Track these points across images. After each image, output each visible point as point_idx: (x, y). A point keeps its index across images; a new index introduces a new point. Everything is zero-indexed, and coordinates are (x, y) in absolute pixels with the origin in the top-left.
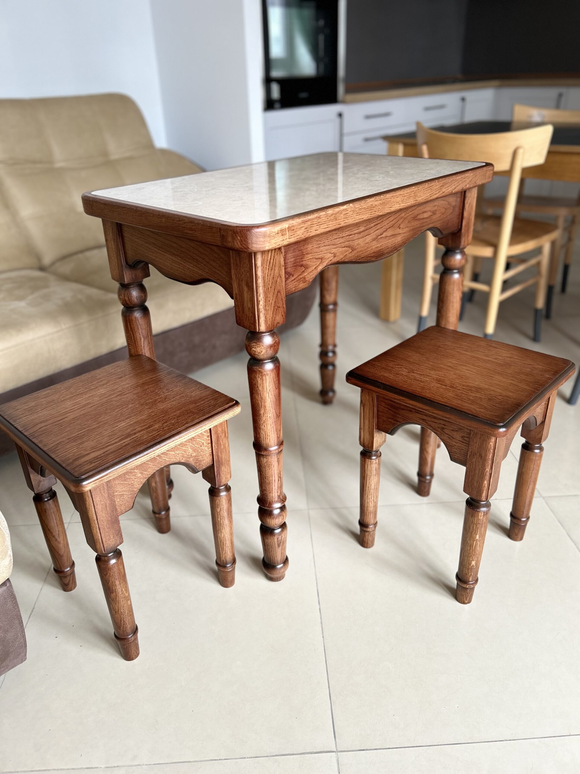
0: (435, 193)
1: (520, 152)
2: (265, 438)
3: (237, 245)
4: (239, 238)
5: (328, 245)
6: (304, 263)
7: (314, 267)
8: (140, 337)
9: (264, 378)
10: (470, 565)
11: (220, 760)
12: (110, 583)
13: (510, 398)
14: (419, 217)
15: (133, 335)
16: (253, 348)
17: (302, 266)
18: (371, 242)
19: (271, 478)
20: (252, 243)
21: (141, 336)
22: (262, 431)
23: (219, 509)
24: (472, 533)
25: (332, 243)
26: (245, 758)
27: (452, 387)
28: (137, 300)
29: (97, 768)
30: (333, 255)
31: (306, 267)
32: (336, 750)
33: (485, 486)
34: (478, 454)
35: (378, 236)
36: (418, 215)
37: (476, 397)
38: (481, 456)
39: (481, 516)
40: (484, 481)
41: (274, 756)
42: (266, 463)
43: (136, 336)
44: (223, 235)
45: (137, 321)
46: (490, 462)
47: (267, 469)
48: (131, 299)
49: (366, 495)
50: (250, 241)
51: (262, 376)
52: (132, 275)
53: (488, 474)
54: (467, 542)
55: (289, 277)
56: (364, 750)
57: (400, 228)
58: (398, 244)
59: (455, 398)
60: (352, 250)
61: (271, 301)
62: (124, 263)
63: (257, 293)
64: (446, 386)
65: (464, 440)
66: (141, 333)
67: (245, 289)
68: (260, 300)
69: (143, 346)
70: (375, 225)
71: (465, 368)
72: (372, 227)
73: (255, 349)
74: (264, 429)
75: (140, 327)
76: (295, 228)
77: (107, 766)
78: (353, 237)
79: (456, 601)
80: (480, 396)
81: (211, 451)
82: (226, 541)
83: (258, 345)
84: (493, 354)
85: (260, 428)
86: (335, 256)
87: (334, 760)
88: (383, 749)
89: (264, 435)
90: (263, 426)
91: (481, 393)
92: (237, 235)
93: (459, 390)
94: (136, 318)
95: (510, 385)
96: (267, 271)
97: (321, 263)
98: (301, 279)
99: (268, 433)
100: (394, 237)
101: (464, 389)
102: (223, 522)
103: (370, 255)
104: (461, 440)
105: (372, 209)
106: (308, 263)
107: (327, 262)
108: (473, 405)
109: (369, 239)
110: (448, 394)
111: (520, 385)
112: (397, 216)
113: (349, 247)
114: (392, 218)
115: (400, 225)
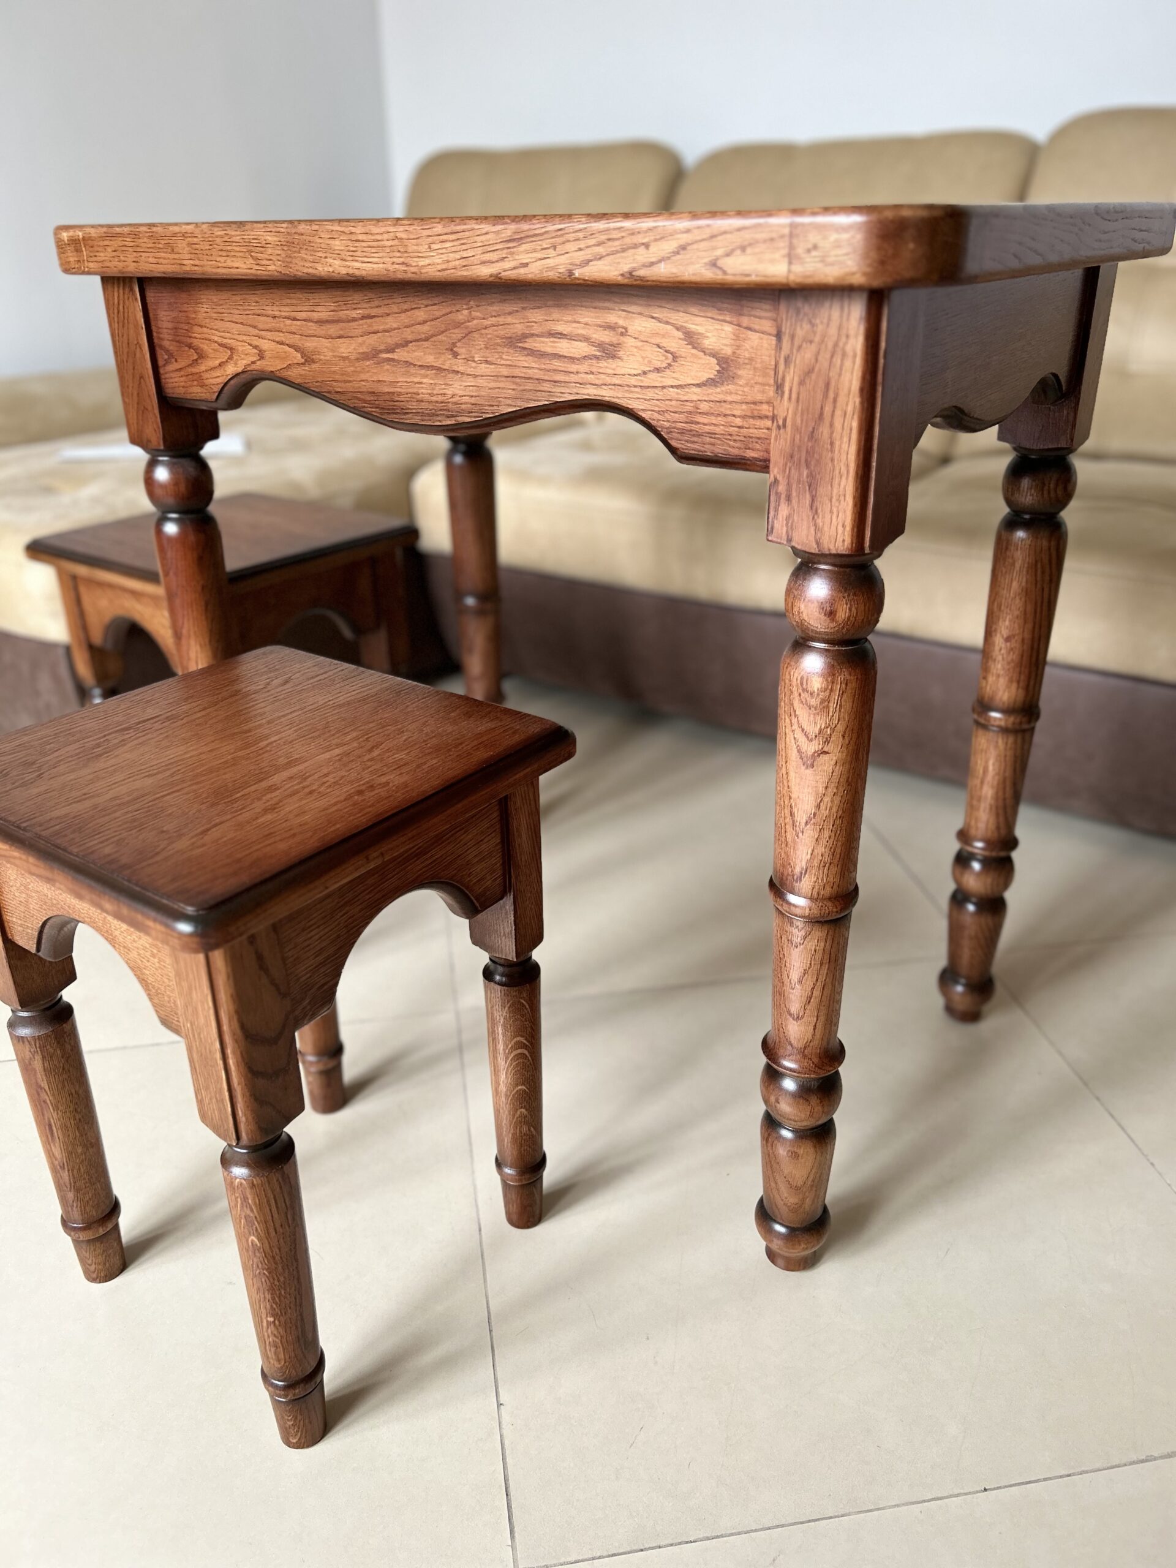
5: (242, 324)
6: (196, 342)
7: (217, 362)
17: (190, 346)
18: (357, 359)
25: (250, 322)
30: (256, 351)
31: (201, 356)
35: (381, 351)
55: (169, 358)
60: (306, 360)
61: (131, 385)
70: (363, 318)
72: (354, 320)
78: (302, 326)
86: (261, 356)
96: (116, 325)
98: (192, 374)
100: (438, 375)
103: (359, 395)
106: (201, 346)
107: (245, 362)
109: (346, 348)
112: (441, 313)
113: (297, 349)
114: (420, 315)
115: (454, 344)
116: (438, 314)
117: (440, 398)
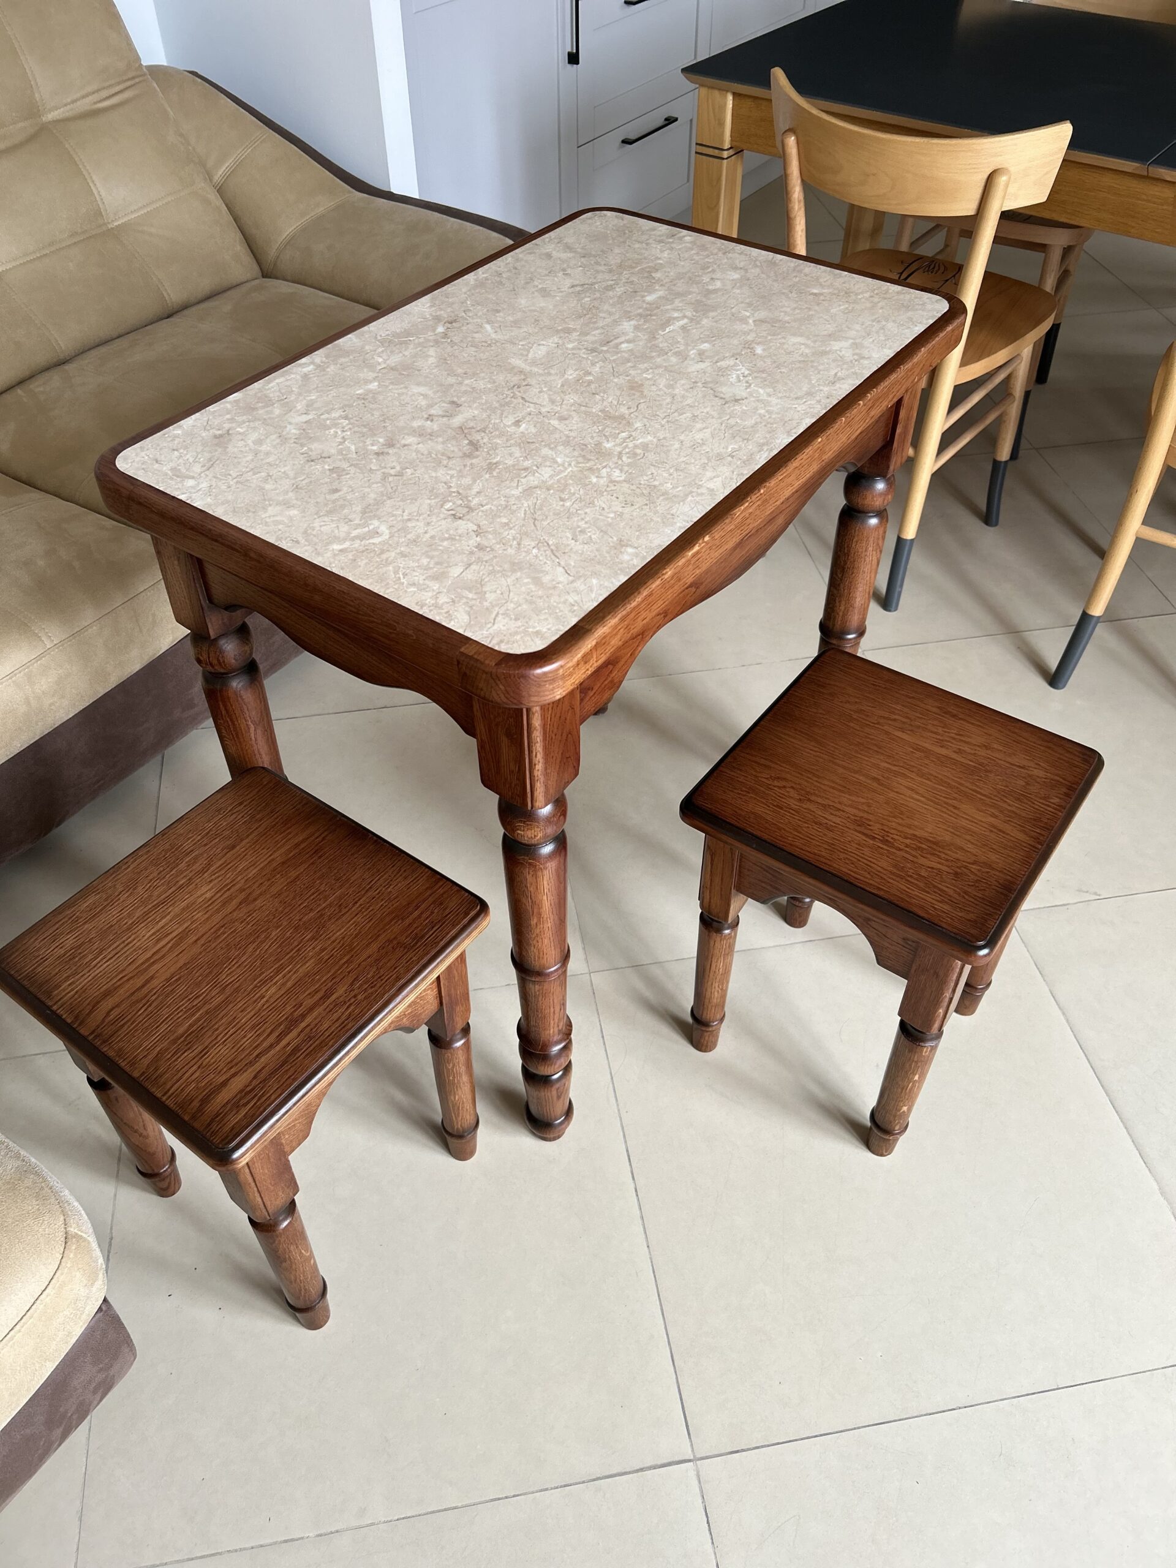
1: (1002, 180)
13: (993, 869)
15: (234, 724)
16: (518, 829)
19: (547, 1011)
21: (250, 723)
24: (907, 1072)
26: (547, 1489)
27: (886, 842)
28: (236, 660)
32: (694, 1456)
33: (939, 1016)
34: (932, 971)
37: (932, 868)
38: (936, 974)
39: (926, 1052)
40: (939, 1009)
41: (594, 1480)
43: (239, 724)
45: (239, 699)
46: (952, 984)
47: (540, 999)
50: (524, 694)
51: (535, 871)
52: (223, 619)
53: (947, 1000)
54: (897, 1083)
55: (585, 695)
56: (737, 1452)
59: (893, 874)
61: (555, 756)
63: (530, 752)
64: (874, 838)
65: (907, 943)
66: (248, 718)
67: (504, 741)
68: (537, 762)
69: (253, 738)
71: (903, 781)
75: (245, 707)
79: (864, 1148)
80: (939, 866)
83: (529, 827)
84: (954, 739)
87: (692, 1474)
88: (769, 1446)
89: (537, 953)
91: (939, 857)
93: (900, 850)
94: (235, 693)
95: (992, 831)
99: (545, 951)
101: (907, 846)
104: (902, 943)
105: (742, 524)
108: (928, 893)
110: (880, 864)
111: (1007, 828)
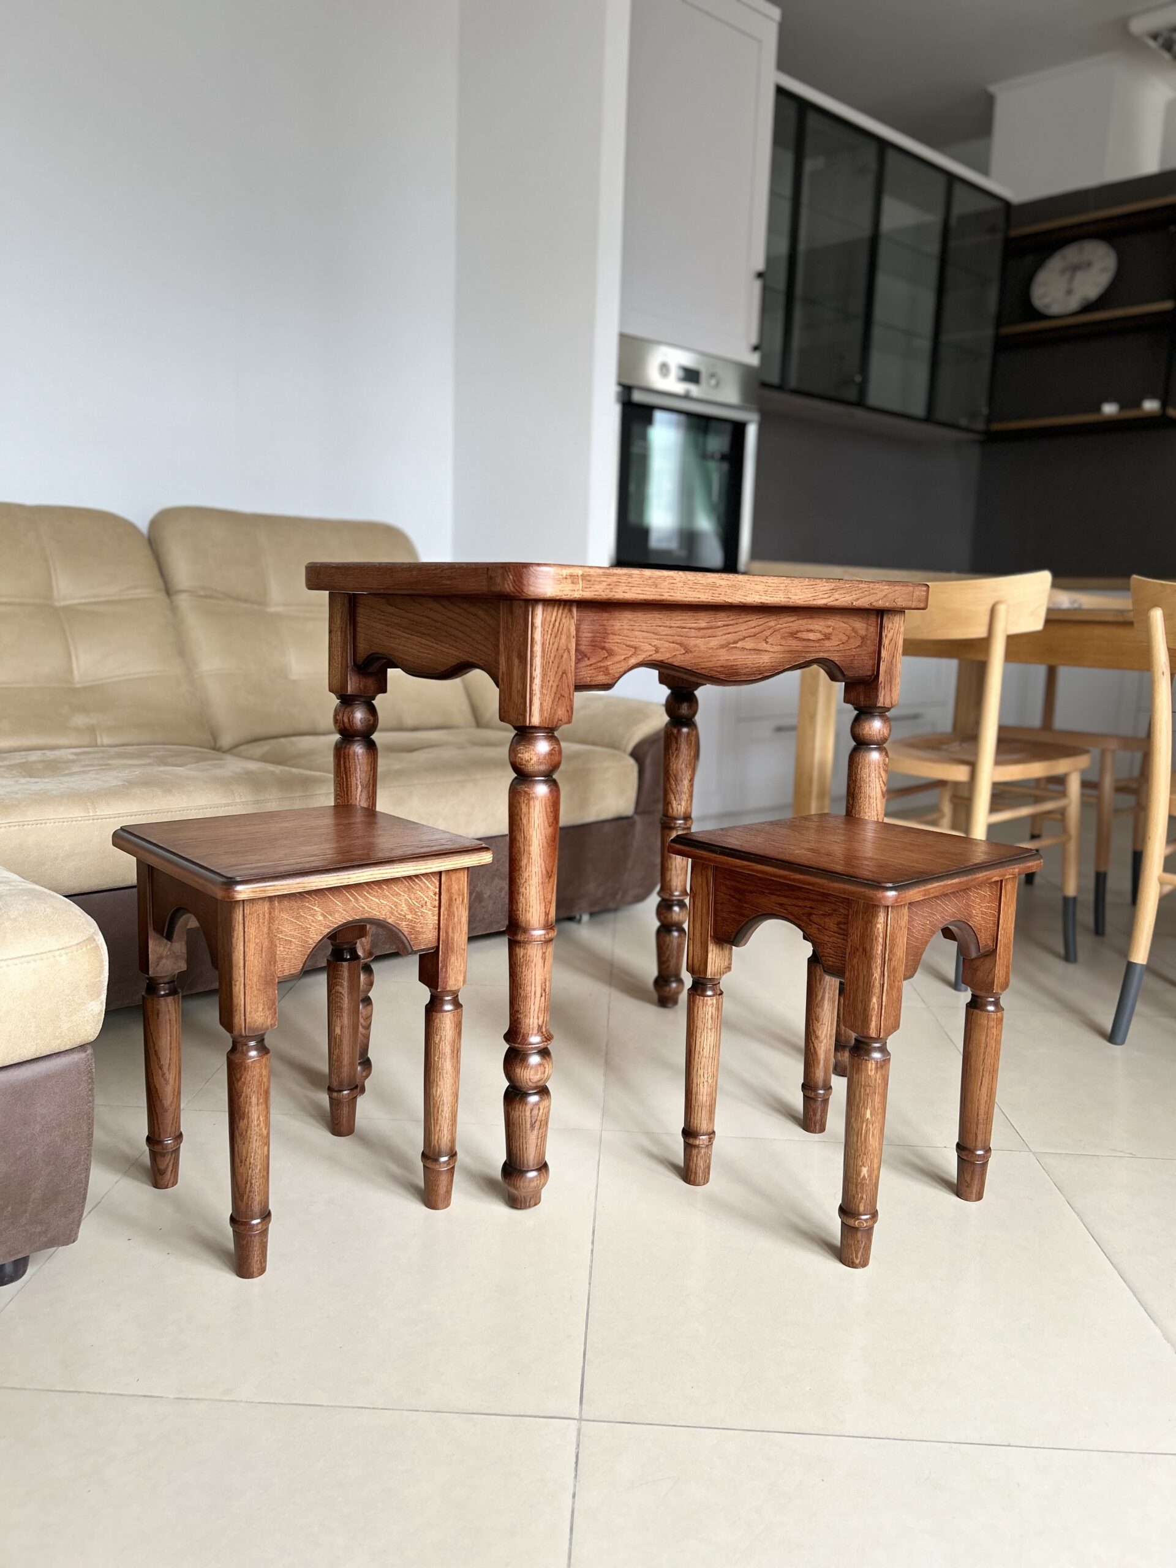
0: (823, 596)
1: (1002, 609)
2: (526, 911)
3: (508, 587)
4: (511, 577)
5: (647, 632)
6: (607, 645)
7: (623, 657)
8: (357, 784)
9: (532, 803)
10: (860, 1176)
11: (374, 1408)
12: (242, 1099)
14: (799, 635)
15: (347, 779)
16: (519, 753)
17: (603, 648)
18: (717, 649)
19: (529, 988)
20: (529, 585)
21: (359, 783)
22: (521, 897)
23: (438, 1036)
24: (858, 1107)
25: (652, 631)
26: (417, 1411)
27: (830, 856)
28: (362, 723)
29: (161, 1397)
30: (653, 648)
31: (611, 653)
32: (580, 1423)
33: (874, 1008)
34: (861, 949)
35: (730, 644)
36: (797, 632)
38: (864, 950)
39: (871, 1070)
40: (872, 997)
42: (523, 957)
43: (351, 782)
44: (491, 577)
45: (356, 757)
46: (879, 961)
47: (524, 970)
48: (353, 720)
49: (695, 1069)
50: (525, 582)
51: (529, 800)
52: (359, 684)
53: (877, 984)
54: (852, 1127)
55: (582, 658)
57: (767, 643)
58: (764, 667)
59: (829, 863)
60: (686, 652)
61: (551, 682)
62: (351, 663)
63: (531, 665)
64: (819, 854)
65: (841, 928)
66: (358, 778)
67: (516, 661)
68: (535, 676)
69: (358, 799)
70: (724, 626)
72: (719, 627)
73: (522, 756)
74: (525, 894)
75: (358, 767)
76: (593, 579)
77: (180, 1396)
78: (687, 632)
79: (839, 1262)
81: (437, 922)
82: (443, 1104)
83: (527, 750)
85: (518, 893)
86: (657, 651)
87: (573, 1428)
89: (524, 905)
90: (524, 889)
92: (509, 573)
93: (838, 858)
94: (354, 753)
96: (549, 636)
97: (634, 654)
98: (601, 667)
99: (531, 901)
100: (757, 654)
101: (845, 857)
102: (442, 1064)
103: (715, 669)
104: (836, 929)
105: (714, 588)
106: (613, 648)
107: (644, 656)
108: (854, 869)
109: (714, 643)
110: (817, 860)
112: (762, 623)
113: (681, 644)
114: (753, 624)
115: (767, 637)
116: (760, 623)
117: (757, 665)
